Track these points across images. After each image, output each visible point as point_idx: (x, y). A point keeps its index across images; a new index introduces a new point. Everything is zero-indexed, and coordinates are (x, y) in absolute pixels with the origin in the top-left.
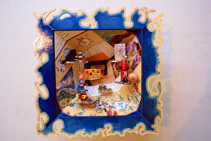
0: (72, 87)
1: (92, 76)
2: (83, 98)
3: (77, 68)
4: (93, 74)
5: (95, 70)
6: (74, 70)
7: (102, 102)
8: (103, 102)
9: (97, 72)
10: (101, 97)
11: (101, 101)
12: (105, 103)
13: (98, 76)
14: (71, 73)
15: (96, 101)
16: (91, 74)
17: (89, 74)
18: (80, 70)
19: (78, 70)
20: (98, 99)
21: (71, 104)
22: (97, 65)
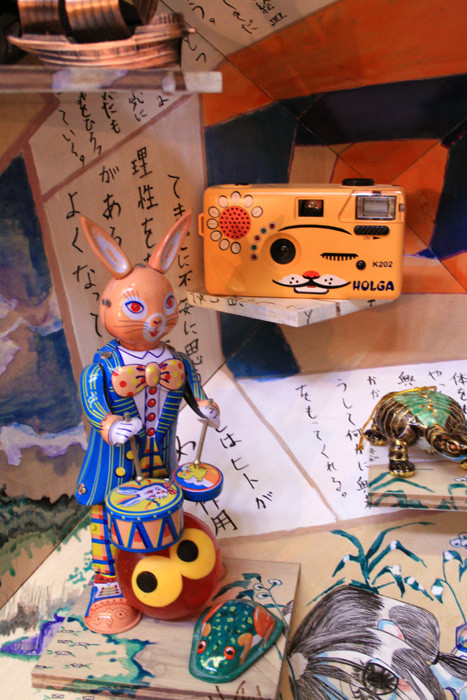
0: (41, 413)
1: (291, 274)
2: (145, 597)
3: (107, 176)
4: (309, 242)
5: (338, 198)
6: (61, 197)
7: (406, 621)
8: (423, 633)
9: (359, 231)
10: (391, 541)
11: (390, 600)
12: (447, 646)
13: (370, 275)
14: (20, 241)
15: (328, 598)
16: (283, 251)
17: (264, 248)
18: (146, 199)
19: (128, 198)
20: (353, 573)
21: (23, 619)
22: (361, 146)
